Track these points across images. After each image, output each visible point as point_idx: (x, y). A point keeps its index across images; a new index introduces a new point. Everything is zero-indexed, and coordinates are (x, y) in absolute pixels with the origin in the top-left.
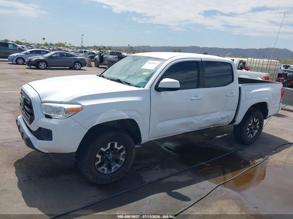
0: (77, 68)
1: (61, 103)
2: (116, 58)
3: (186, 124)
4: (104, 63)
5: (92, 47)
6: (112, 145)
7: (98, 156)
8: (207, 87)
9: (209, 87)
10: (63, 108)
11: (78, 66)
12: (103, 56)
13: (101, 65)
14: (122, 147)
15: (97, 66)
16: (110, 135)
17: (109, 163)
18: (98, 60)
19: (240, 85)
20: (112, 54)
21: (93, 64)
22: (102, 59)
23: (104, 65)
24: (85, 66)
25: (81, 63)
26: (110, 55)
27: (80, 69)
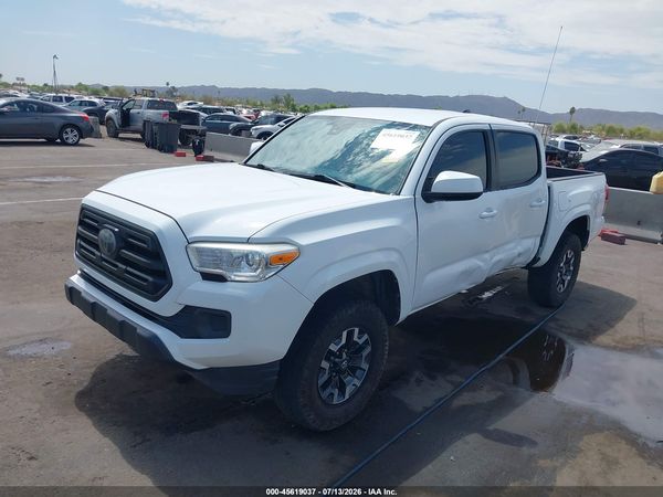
0: (70, 141)
1: (248, 241)
2: (165, 115)
3: (467, 273)
4: (132, 128)
5: (72, 87)
6: (350, 335)
7: (325, 364)
8: (502, 189)
9: (506, 188)
10: (257, 252)
11: (70, 135)
12: (128, 110)
13: (126, 132)
14: (366, 336)
15: (114, 135)
16: (350, 312)
17: (340, 378)
18: (117, 120)
19: (549, 181)
20: (152, 105)
21: (103, 129)
22: (126, 118)
23: (134, 132)
24: (90, 136)
25: (79, 130)
26: (148, 108)
27: (76, 144)
